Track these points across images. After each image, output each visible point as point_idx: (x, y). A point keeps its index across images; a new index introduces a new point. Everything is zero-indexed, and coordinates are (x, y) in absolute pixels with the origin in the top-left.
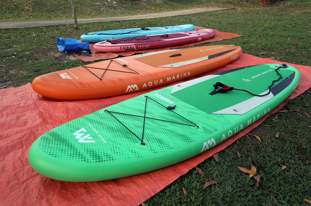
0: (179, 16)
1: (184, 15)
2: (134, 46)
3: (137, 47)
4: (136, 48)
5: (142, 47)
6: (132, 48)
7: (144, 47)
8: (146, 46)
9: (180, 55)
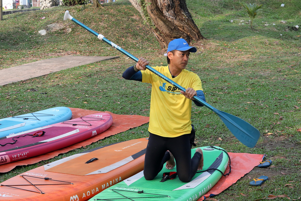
0: (13, 84)
1: (22, 82)
2: (7, 157)
3: (11, 158)
4: (9, 159)
5: (17, 157)
6: (4, 160)
7: (21, 156)
8: (22, 154)
9: (97, 159)
